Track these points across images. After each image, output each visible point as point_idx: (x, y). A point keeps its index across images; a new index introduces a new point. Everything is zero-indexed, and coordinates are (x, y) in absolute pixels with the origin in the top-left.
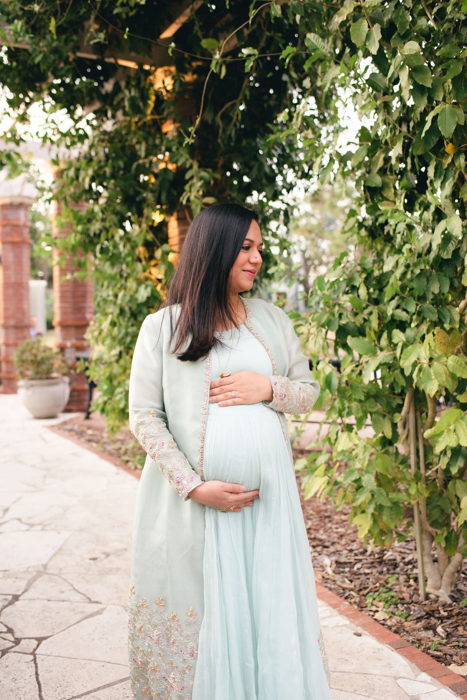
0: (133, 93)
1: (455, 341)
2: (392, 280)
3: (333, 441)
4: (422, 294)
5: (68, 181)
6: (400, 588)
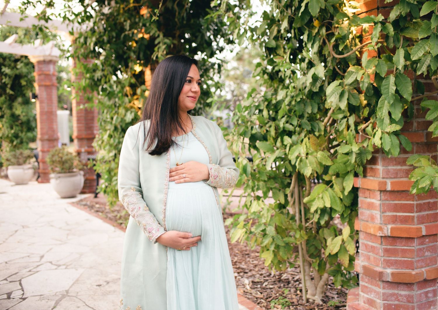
1: (321, 142)
2: (283, 106)
3: (248, 206)
4: (301, 114)
5: (80, 45)
6: (291, 296)
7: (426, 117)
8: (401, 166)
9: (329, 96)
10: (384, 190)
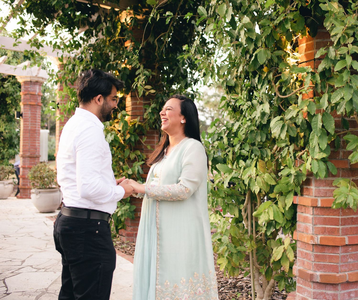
0: (108, 25)
1: (269, 166)
4: (253, 142)
6: (243, 299)
7: (347, 148)
8: (330, 187)
9: (272, 128)
10: (315, 206)
